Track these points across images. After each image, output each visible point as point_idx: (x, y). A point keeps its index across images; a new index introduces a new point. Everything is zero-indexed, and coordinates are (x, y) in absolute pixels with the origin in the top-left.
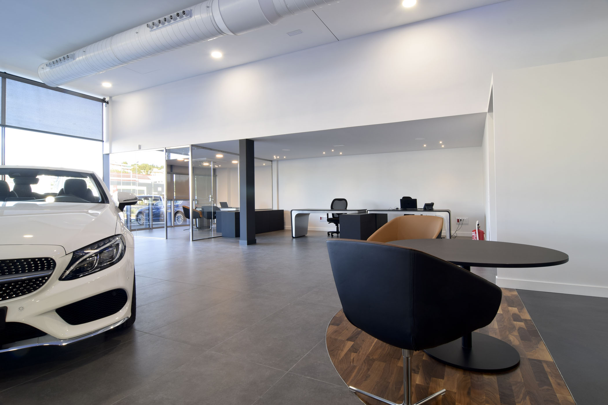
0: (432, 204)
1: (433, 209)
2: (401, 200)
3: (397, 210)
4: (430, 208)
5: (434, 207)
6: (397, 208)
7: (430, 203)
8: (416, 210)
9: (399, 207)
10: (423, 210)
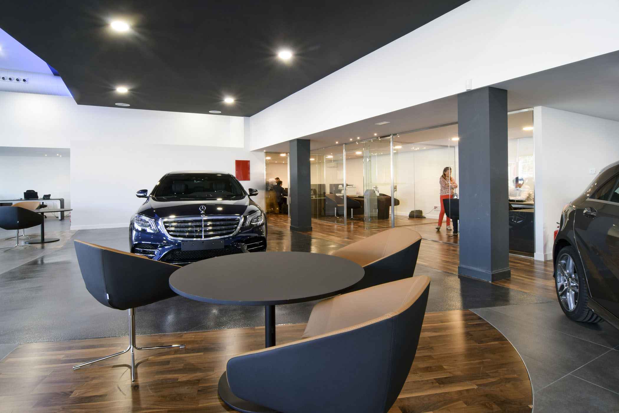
0: (50, 195)
1: (50, 199)
2: (24, 193)
3: (21, 199)
4: (48, 198)
5: (51, 197)
6: (22, 199)
7: (48, 194)
8: (38, 200)
9: (23, 198)
10: (42, 199)
